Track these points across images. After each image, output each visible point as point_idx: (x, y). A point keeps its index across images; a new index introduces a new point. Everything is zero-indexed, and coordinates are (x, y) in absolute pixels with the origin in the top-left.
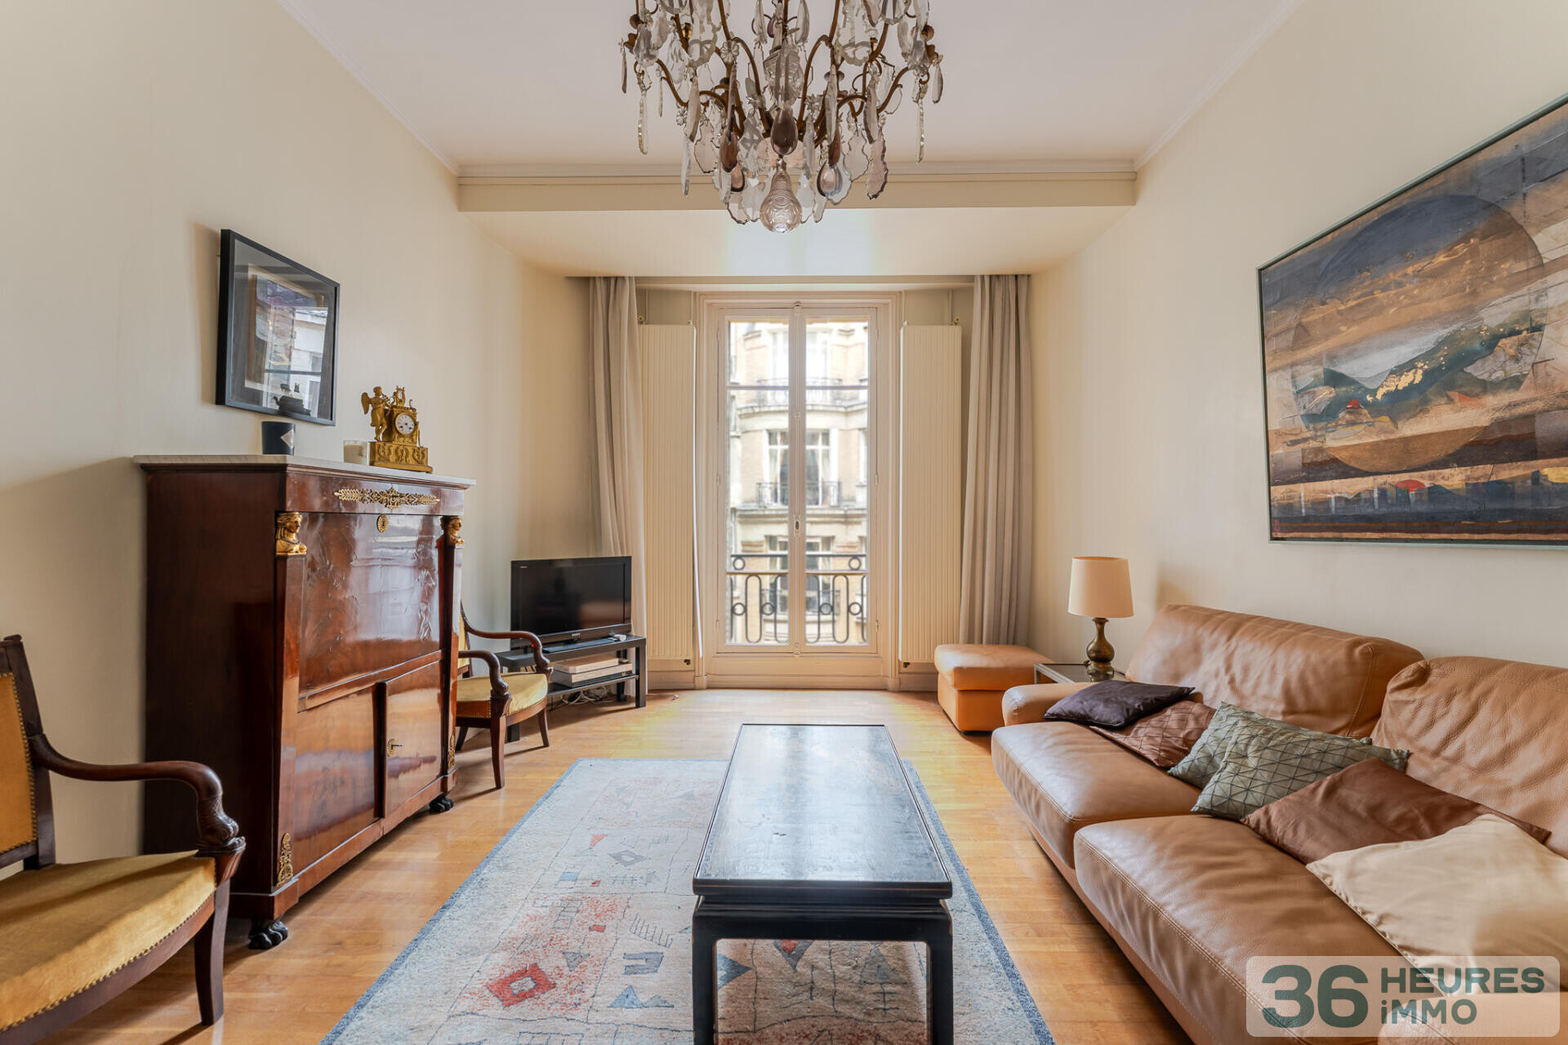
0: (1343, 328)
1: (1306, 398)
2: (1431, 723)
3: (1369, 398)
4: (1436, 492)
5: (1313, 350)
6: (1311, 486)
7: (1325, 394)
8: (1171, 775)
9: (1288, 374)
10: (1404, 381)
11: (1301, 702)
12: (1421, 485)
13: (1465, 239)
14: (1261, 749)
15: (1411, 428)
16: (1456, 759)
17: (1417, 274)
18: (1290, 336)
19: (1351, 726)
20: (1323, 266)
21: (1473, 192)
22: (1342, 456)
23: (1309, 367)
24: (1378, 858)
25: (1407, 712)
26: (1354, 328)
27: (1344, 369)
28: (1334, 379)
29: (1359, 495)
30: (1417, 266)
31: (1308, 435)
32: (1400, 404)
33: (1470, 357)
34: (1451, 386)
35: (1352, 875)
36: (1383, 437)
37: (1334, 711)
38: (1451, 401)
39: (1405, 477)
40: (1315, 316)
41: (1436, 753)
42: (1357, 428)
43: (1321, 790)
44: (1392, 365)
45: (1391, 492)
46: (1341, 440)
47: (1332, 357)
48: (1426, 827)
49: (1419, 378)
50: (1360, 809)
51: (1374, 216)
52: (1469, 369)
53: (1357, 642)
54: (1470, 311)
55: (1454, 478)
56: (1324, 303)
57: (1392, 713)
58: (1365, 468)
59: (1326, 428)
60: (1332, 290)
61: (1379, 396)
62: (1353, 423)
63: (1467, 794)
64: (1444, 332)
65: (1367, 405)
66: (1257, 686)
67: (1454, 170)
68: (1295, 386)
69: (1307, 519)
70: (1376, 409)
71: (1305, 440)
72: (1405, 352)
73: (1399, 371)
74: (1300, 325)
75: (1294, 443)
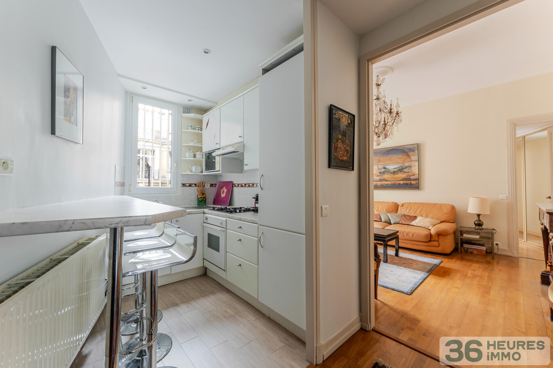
0: (386, 162)
1: (380, 170)
2: (406, 210)
3: (390, 171)
4: (399, 184)
5: (382, 163)
6: (380, 182)
7: (383, 170)
8: (383, 222)
9: (377, 166)
10: (395, 170)
11: (389, 211)
12: (397, 183)
13: (404, 155)
14: (394, 216)
15: (396, 176)
16: (411, 212)
17: (397, 157)
18: (378, 161)
19: (395, 213)
20: (383, 153)
21: (404, 150)
22: (386, 179)
23: (380, 166)
24: (417, 221)
25: (403, 209)
26: (388, 162)
27: (386, 167)
28: (385, 168)
29: (388, 184)
30: (397, 156)
31: (380, 175)
32: (394, 173)
33: (404, 169)
34: (401, 171)
35: (416, 223)
36: (392, 177)
37: (393, 211)
38: (401, 173)
39: (395, 182)
40: (382, 159)
41: (408, 213)
42: (389, 175)
43: (404, 218)
44: (394, 168)
45: (393, 184)
46: (386, 176)
47: (384, 165)
48: (415, 219)
49: (397, 170)
50: (409, 219)
51: (391, 148)
52: (404, 170)
53: (393, 203)
54: (404, 163)
55: (402, 182)
56: (383, 157)
57: (400, 210)
58: (389, 180)
59: (383, 174)
60: (385, 156)
61: (392, 171)
62: (387, 174)
63: (414, 215)
64: (401, 165)
65: (390, 172)
66: (381, 210)
67: (402, 147)
68: (378, 168)
69: (380, 187)
70: (391, 173)
71: (379, 176)
72: (396, 166)
73: (394, 169)
74: (379, 160)
75: (378, 176)
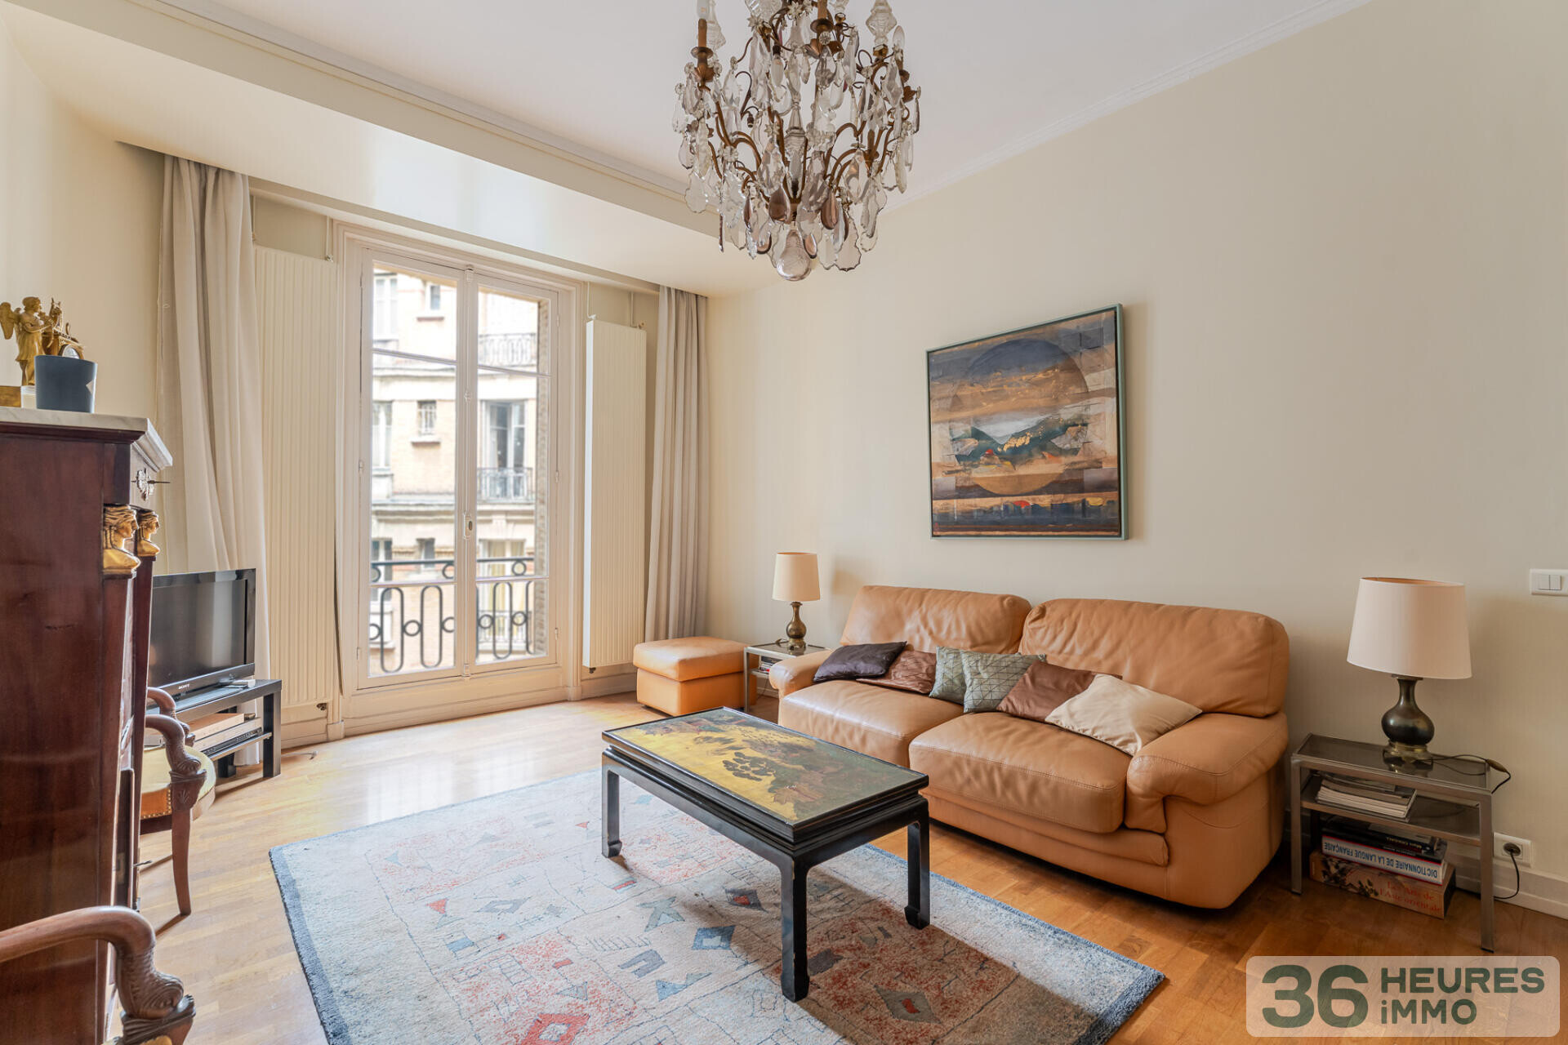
0: (984, 404)
1: (959, 444)
2: (1055, 637)
3: (999, 450)
4: (1036, 508)
5: (964, 414)
6: (961, 501)
7: (972, 443)
8: (932, 697)
9: (947, 426)
10: (1019, 442)
11: (979, 639)
12: (1028, 504)
13: (1053, 368)
14: (986, 667)
15: (1022, 470)
16: (1072, 652)
17: (1028, 381)
18: (949, 401)
19: (1007, 648)
20: (972, 361)
21: (1056, 343)
22: (982, 484)
23: (961, 424)
24: (1078, 702)
25: (1040, 633)
26: (991, 405)
27: (984, 429)
28: (977, 434)
29: (992, 508)
30: (1029, 377)
31: (959, 468)
32: (1016, 456)
33: (1054, 435)
34: (1043, 448)
35: (1072, 715)
36: (1007, 474)
37: (998, 641)
38: (1044, 457)
39: (1019, 498)
40: (967, 391)
41: (1060, 652)
42: (993, 467)
43: (1028, 681)
44: (1013, 432)
45: (1011, 507)
46: (982, 473)
47: (977, 420)
48: (1079, 688)
49: (1027, 442)
50: (1051, 685)
51: (1004, 340)
52: (1054, 441)
53: (1003, 598)
54: (1054, 409)
55: (1045, 500)
56: (972, 385)
57: (1031, 636)
58: (996, 492)
59: (973, 466)
60: (978, 378)
61: (1005, 449)
62: (988, 464)
63: (1082, 667)
64: (1042, 418)
65: (998, 454)
66: (949, 632)
67: (1048, 328)
68: (951, 434)
69: (957, 523)
70: (1003, 457)
71: (957, 471)
72: (1021, 425)
73: (1017, 435)
74: (956, 396)
75: (950, 473)
